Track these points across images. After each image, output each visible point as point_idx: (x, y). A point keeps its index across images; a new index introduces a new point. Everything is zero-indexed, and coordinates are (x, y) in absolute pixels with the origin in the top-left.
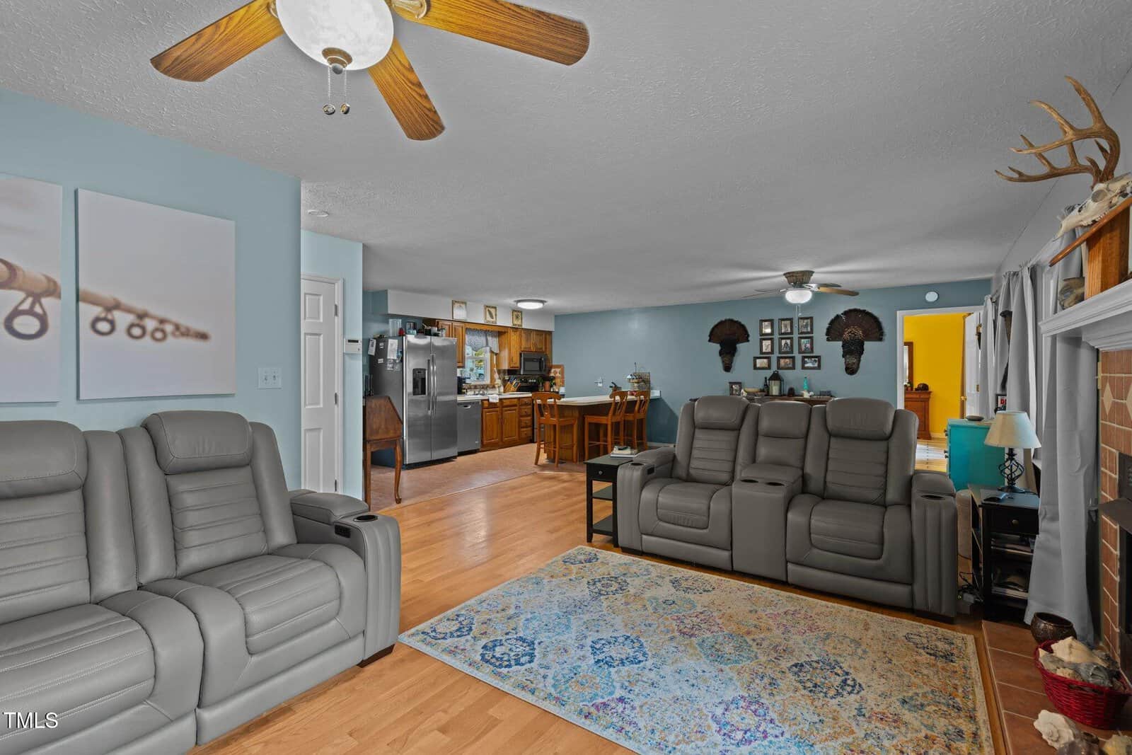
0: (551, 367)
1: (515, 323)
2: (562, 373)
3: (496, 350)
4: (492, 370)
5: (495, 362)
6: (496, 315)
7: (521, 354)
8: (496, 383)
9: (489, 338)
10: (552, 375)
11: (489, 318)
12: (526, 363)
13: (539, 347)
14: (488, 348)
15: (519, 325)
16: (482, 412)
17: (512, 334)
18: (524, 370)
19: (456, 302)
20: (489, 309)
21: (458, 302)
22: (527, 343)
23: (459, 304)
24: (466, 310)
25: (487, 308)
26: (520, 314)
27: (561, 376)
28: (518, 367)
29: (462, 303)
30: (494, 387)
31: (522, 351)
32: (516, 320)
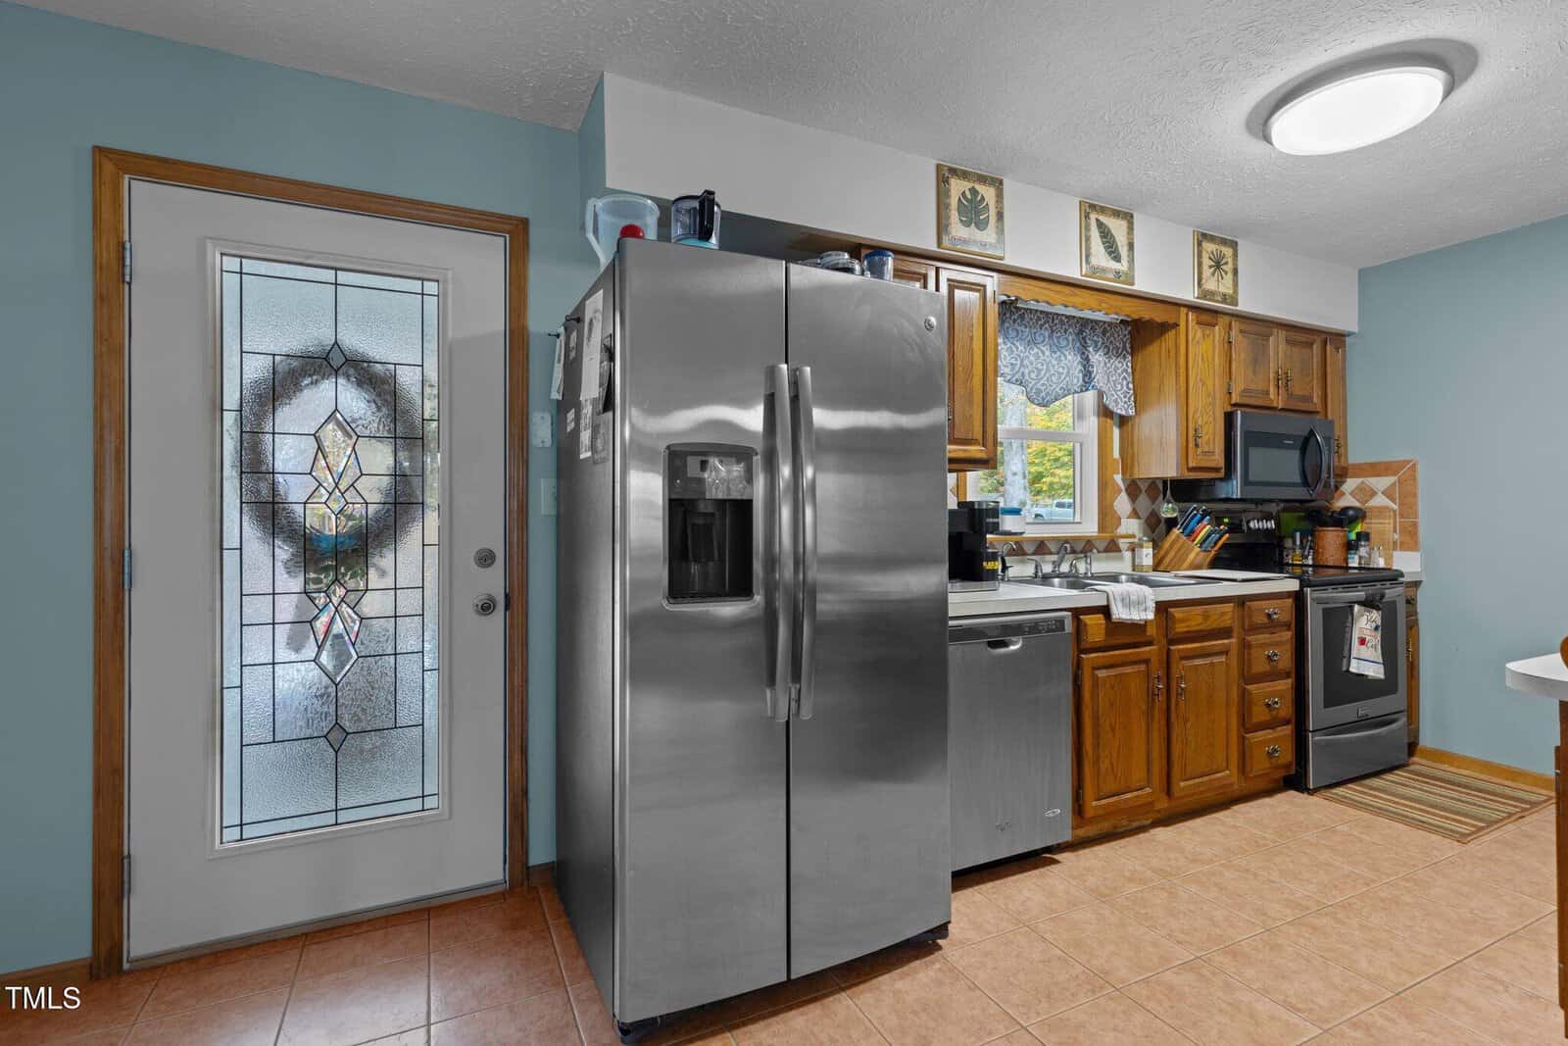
0: (1343, 474)
1: (1210, 285)
2: (1406, 497)
3: (1124, 407)
4: (1104, 485)
5: (1116, 454)
6: (1131, 246)
7: (1229, 418)
8: (1122, 530)
9: (1097, 358)
11: (1100, 257)
12: (1252, 452)
13: (1297, 391)
14: (1090, 397)
15: (1225, 299)
16: (1078, 665)
17: (1196, 332)
18: (1246, 482)
19: (953, 171)
20: (1102, 218)
21: (964, 175)
22: (1254, 372)
23: (970, 185)
24: (1000, 216)
25: (1093, 216)
26: (1228, 251)
27: (1401, 505)
28: (1217, 470)
29: (983, 179)
30: (1112, 547)
31: (1235, 405)
32: (1213, 274)
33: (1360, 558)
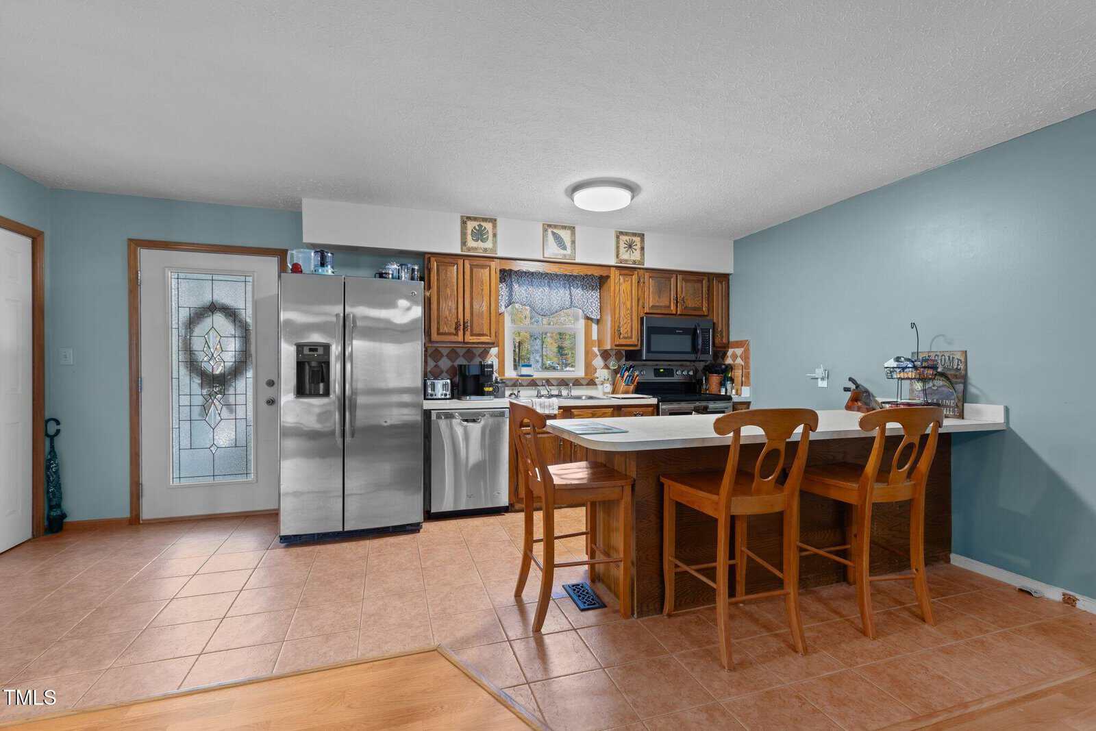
0: (727, 346)
1: (627, 257)
2: (746, 357)
3: (595, 316)
4: (588, 353)
5: (595, 337)
6: (573, 242)
7: (642, 319)
8: (597, 375)
9: (576, 291)
10: (729, 361)
11: (554, 249)
12: (653, 337)
13: (690, 304)
14: (577, 310)
15: (634, 262)
17: (623, 279)
18: (649, 350)
19: (469, 218)
20: (555, 231)
21: (475, 219)
22: (659, 297)
23: (479, 223)
24: (495, 235)
25: (550, 231)
26: (637, 240)
27: (745, 363)
28: (636, 346)
29: (485, 220)
30: (592, 383)
31: (646, 313)
32: (627, 251)
33: (726, 390)
